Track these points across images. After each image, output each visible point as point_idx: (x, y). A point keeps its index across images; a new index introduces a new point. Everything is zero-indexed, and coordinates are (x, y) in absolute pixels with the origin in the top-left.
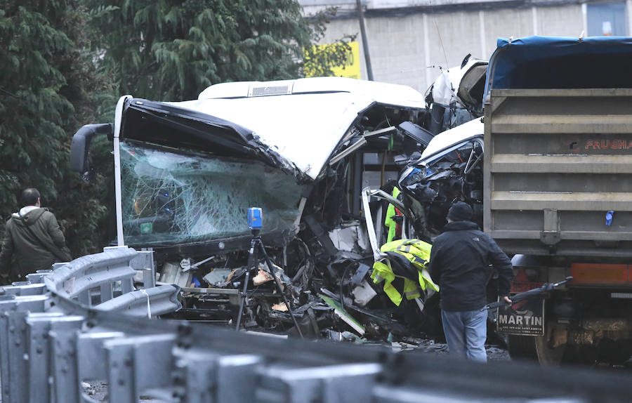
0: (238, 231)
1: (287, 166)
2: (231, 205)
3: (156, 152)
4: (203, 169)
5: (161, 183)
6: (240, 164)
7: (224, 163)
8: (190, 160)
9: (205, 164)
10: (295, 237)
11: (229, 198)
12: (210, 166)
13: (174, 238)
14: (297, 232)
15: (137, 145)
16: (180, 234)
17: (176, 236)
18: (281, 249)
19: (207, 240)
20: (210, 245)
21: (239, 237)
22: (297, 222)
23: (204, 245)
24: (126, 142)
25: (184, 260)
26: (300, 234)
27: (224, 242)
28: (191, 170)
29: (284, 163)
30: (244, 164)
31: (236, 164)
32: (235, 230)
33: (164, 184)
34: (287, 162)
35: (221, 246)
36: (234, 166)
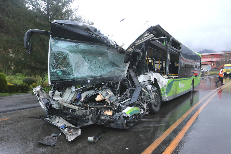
0: (96, 75)
1: (112, 43)
2: (96, 65)
3: (63, 42)
4: (79, 48)
5: (63, 54)
6: (96, 46)
7: (88, 45)
8: (75, 44)
9: (80, 46)
10: (125, 78)
11: (96, 62)
12: (82, 46)
13: (68, 77)
14: (126, 76)
15: (57, 39)
16: (70, 76)
17: (69, 77)
18: (118, 82)
19: (82, 79)
20: (84, 81)
21: (97, 78)
22: (126, 72)
23: (81, 81)
24: (54, 38)
25: (73, 87)
26: (127, 77)
27: (90, 80)
28: (75, 48)
29: (110, 42)
30: (97, 46)
31: (94, 46)
32: (95, 75)
33: (65, 55)
34: (112, 42)
35: (89, 81)
36: (93, 46)
